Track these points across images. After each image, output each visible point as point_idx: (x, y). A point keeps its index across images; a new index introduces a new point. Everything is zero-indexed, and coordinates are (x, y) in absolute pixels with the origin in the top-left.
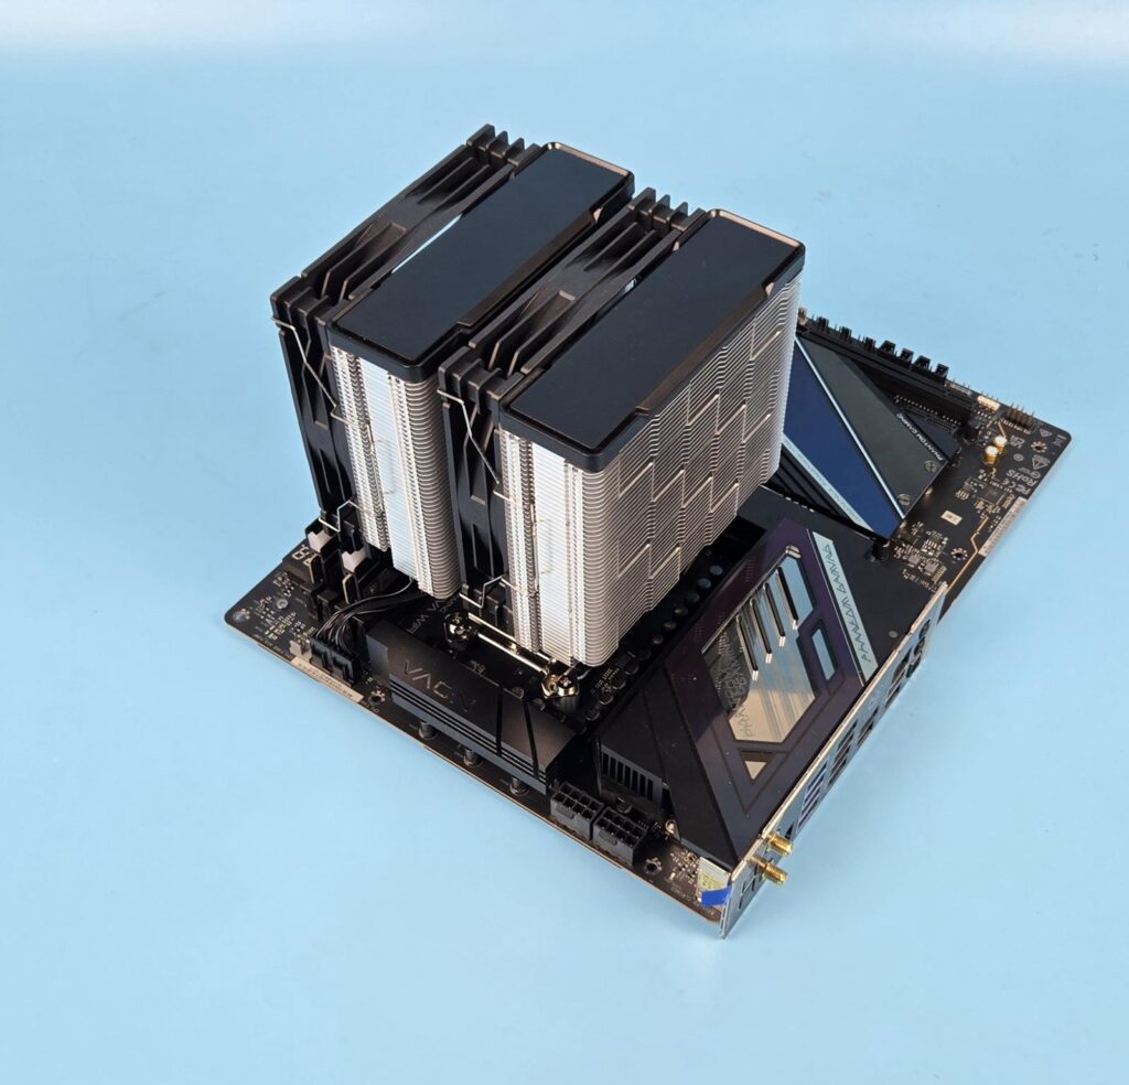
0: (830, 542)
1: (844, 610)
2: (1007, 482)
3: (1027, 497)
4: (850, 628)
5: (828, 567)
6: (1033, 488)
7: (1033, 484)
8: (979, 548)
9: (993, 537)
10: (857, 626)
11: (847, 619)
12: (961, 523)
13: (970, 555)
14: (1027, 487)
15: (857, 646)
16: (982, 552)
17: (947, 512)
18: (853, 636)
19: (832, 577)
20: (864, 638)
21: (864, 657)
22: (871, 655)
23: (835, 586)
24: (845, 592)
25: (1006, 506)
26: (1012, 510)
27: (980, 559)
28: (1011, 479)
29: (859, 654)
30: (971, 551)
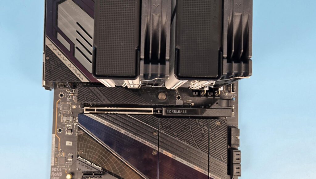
0: (82, 81)
1: (65, 58)
2: (60, 169)
3: (52, 167)
4: (60, 53)
5: (78, 72)
6: (52, 172)
7: (52, 174)
8: (56, 136)
9: (54, 143)
10: (58, 55)
11: (62, 55)
12: (65, 143)
13: (57, 132)
14: (53, 171)
15: (55, 48)
16: (54, 135)
17: (71, 145)
18: (58, 50)
19: (75, 68)
20: (54, 51)
21: (51, 45)
22: (49, 46)
23: (72, 66)
24: (68, 65)
25: (56, 159)
26: (53, 158)
27: (54, 133)
28: (59, 172)
29: (53, 45)
30: (57, 134)
